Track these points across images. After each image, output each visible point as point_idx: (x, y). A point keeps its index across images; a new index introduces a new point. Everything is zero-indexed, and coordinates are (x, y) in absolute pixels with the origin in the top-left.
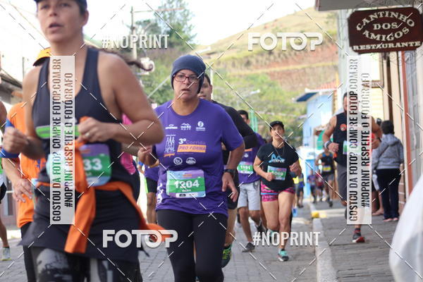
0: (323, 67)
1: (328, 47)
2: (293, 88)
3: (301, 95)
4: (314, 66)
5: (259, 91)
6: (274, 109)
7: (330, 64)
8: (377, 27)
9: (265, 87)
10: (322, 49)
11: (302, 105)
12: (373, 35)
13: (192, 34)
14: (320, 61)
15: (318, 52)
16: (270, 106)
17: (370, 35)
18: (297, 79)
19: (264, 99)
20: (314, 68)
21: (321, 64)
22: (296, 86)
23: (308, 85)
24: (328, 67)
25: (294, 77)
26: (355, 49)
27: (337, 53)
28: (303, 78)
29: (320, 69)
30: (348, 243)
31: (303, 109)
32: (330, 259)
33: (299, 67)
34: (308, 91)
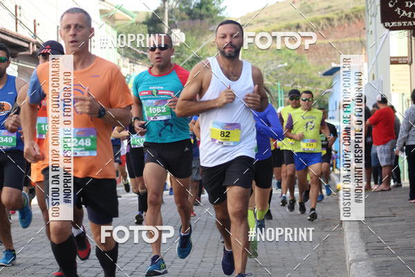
0: (350, 42)
1: (355, 23)
2: (320, 62)
3: (327, 69)
4: (341, 41)
5: (286, 64)
6: (300, 82)
7: (357, 39)
8: (409, 4)
9: (292, 61)
10: (349, 25)
11: (328, 79)
12: (404, 12)
13: (222, 6)
14: (346, 37)
15: (345, 27)
16: (296, 79)
17: (401, 13)
18: (323, 53)
19: (290, 72)
20: (340, 43)
21: (347, 39)
22: (323, 60)
23: (334, 59)
24: (355, 42)
25: (321, 51)
26: (386, 25)
27: (364, 29)
28: (329, 53)
29: (347, 44)
30: (375, 215)
31: (329, 83)
32: (358, 231)
33: (326, 42)
34: (334, 65)
